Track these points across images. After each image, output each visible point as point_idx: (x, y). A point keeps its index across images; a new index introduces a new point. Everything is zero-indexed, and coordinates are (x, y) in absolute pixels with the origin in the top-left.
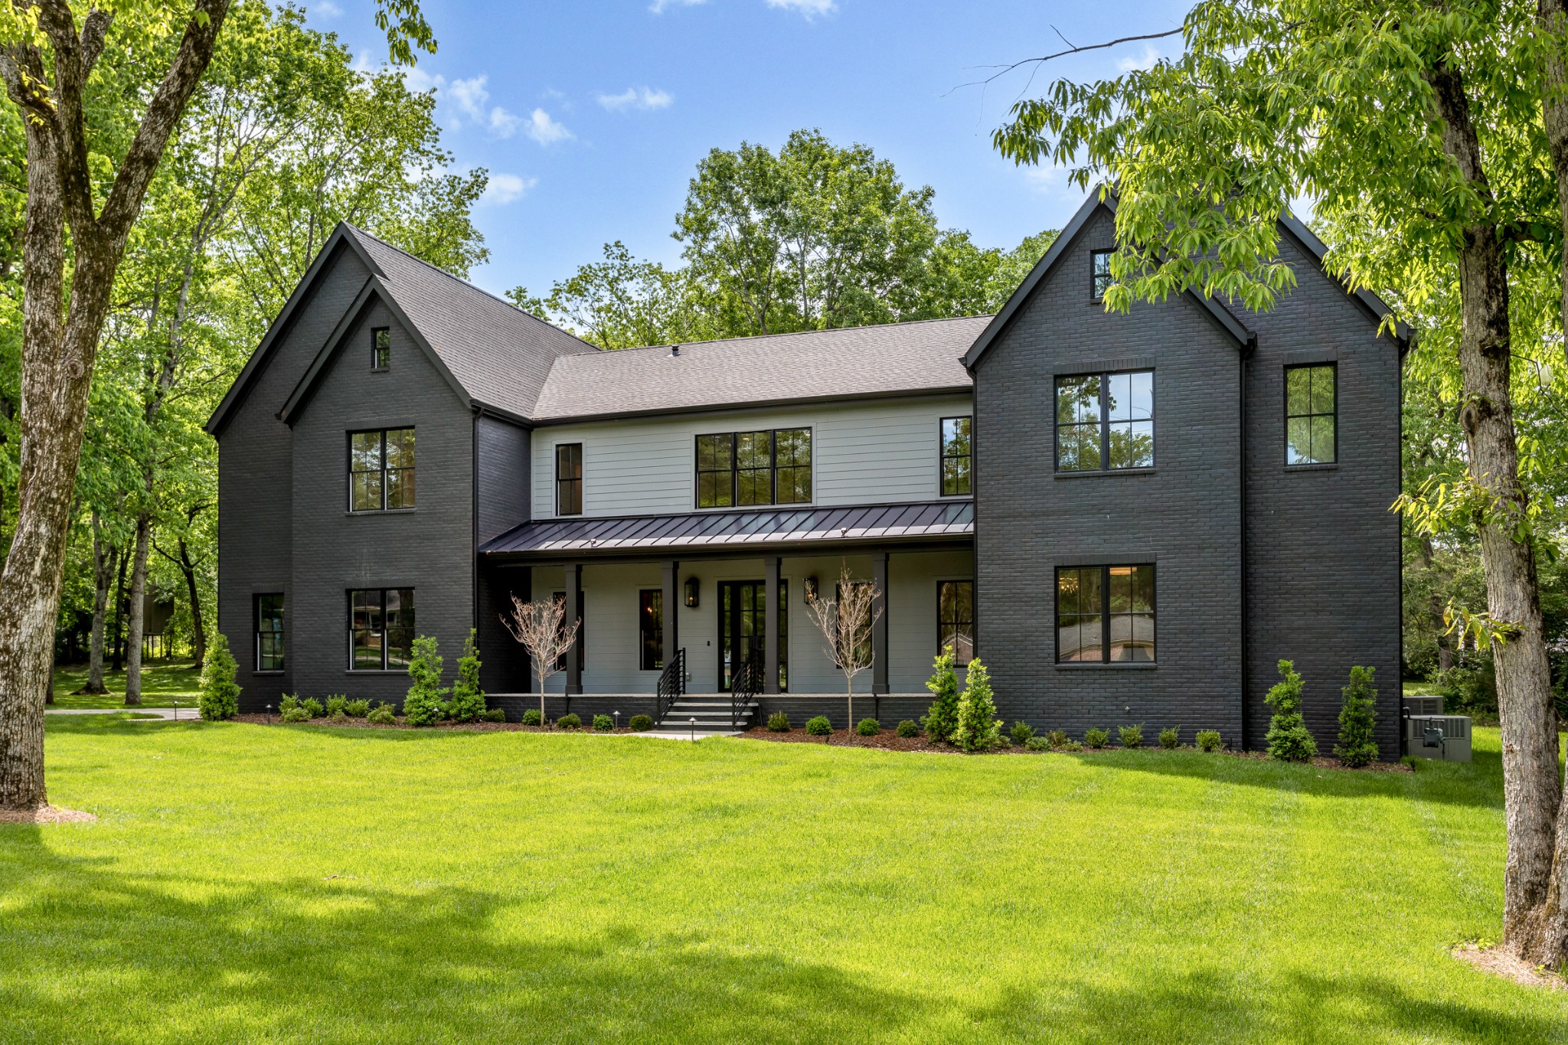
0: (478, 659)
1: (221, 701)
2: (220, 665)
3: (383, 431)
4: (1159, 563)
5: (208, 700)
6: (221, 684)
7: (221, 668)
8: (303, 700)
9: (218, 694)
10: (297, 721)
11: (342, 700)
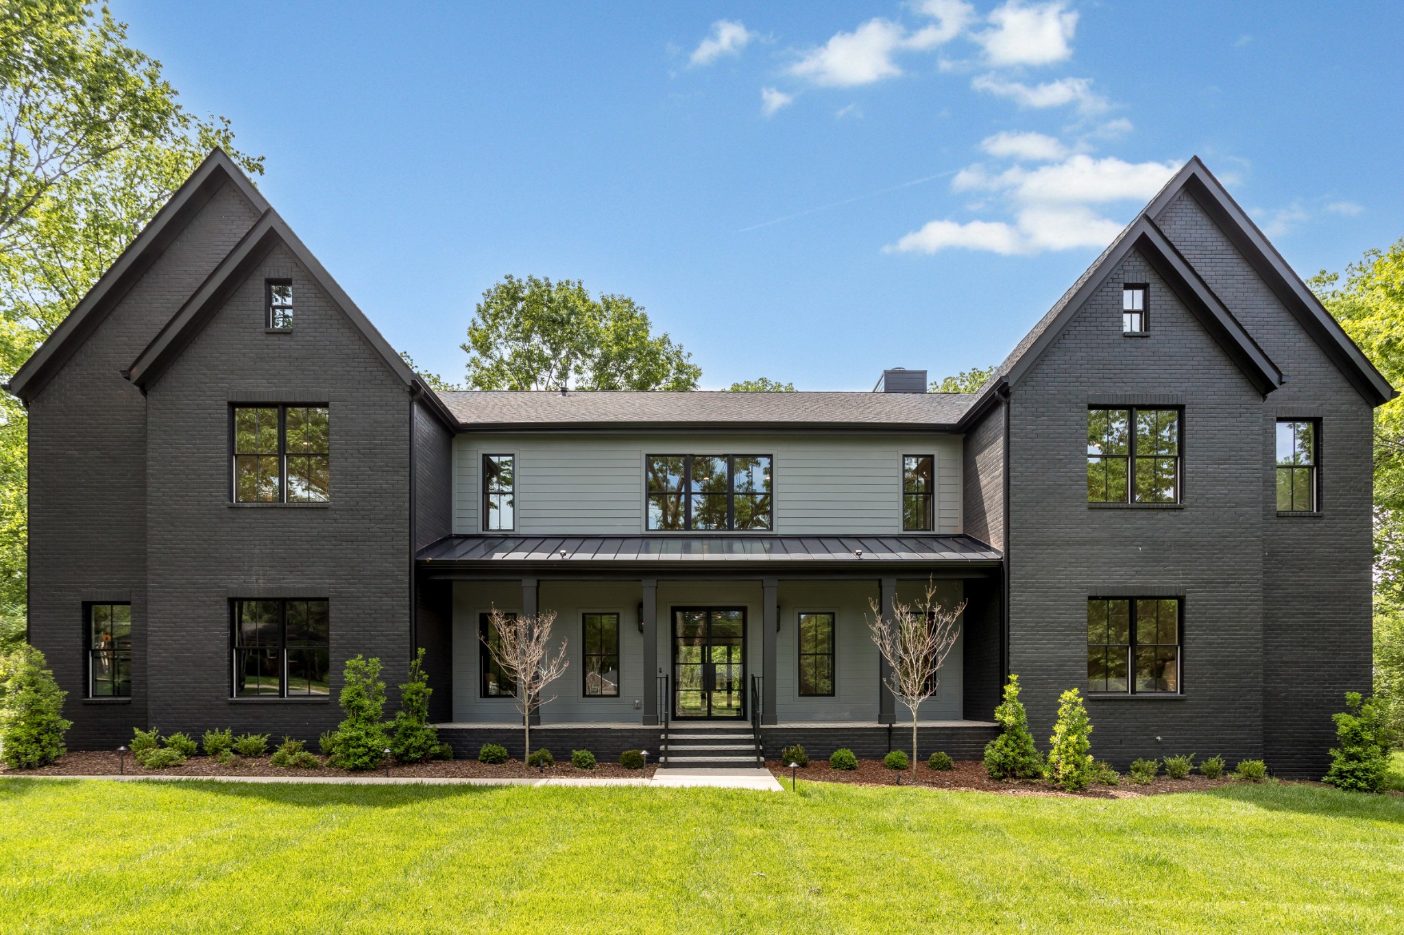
0: (428, 686)
1: (38, 741)
2: (36, 691)
3: (282, 406)
4: (1189, 597)
5: (16, 740)
6: (38, 718)
7: (38, 696)
8: (167, 736)
9: (34, 732)
10: (166, 766)
11: (227, 736)
